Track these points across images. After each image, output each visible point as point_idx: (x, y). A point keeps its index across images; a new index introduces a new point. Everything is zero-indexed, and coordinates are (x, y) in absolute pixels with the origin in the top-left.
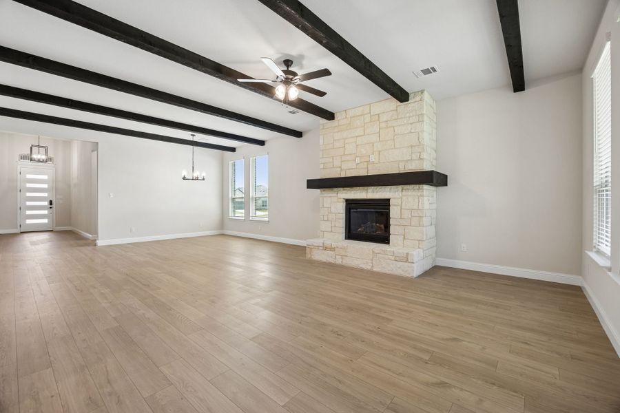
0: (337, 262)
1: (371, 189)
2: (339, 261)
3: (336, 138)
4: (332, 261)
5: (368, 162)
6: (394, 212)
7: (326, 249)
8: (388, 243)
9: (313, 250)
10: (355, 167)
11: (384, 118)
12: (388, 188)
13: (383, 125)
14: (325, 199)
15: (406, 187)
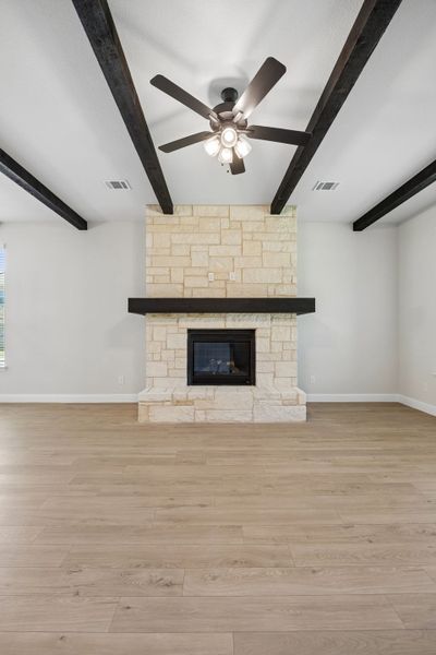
0: (197, 420)
1: (230, 316)
2: (201, 418)
3: (174, 242)
4: (188, 419)
5: (226, 281)
6: (261, 345)
7: (178, 403)
8: (254, 384)
9: (151, 408)
10: (206, 285)
11: (249, 227)
12: (255, 315)
13: (248, 237)
14: (156, 329)
15: (276, 315)
